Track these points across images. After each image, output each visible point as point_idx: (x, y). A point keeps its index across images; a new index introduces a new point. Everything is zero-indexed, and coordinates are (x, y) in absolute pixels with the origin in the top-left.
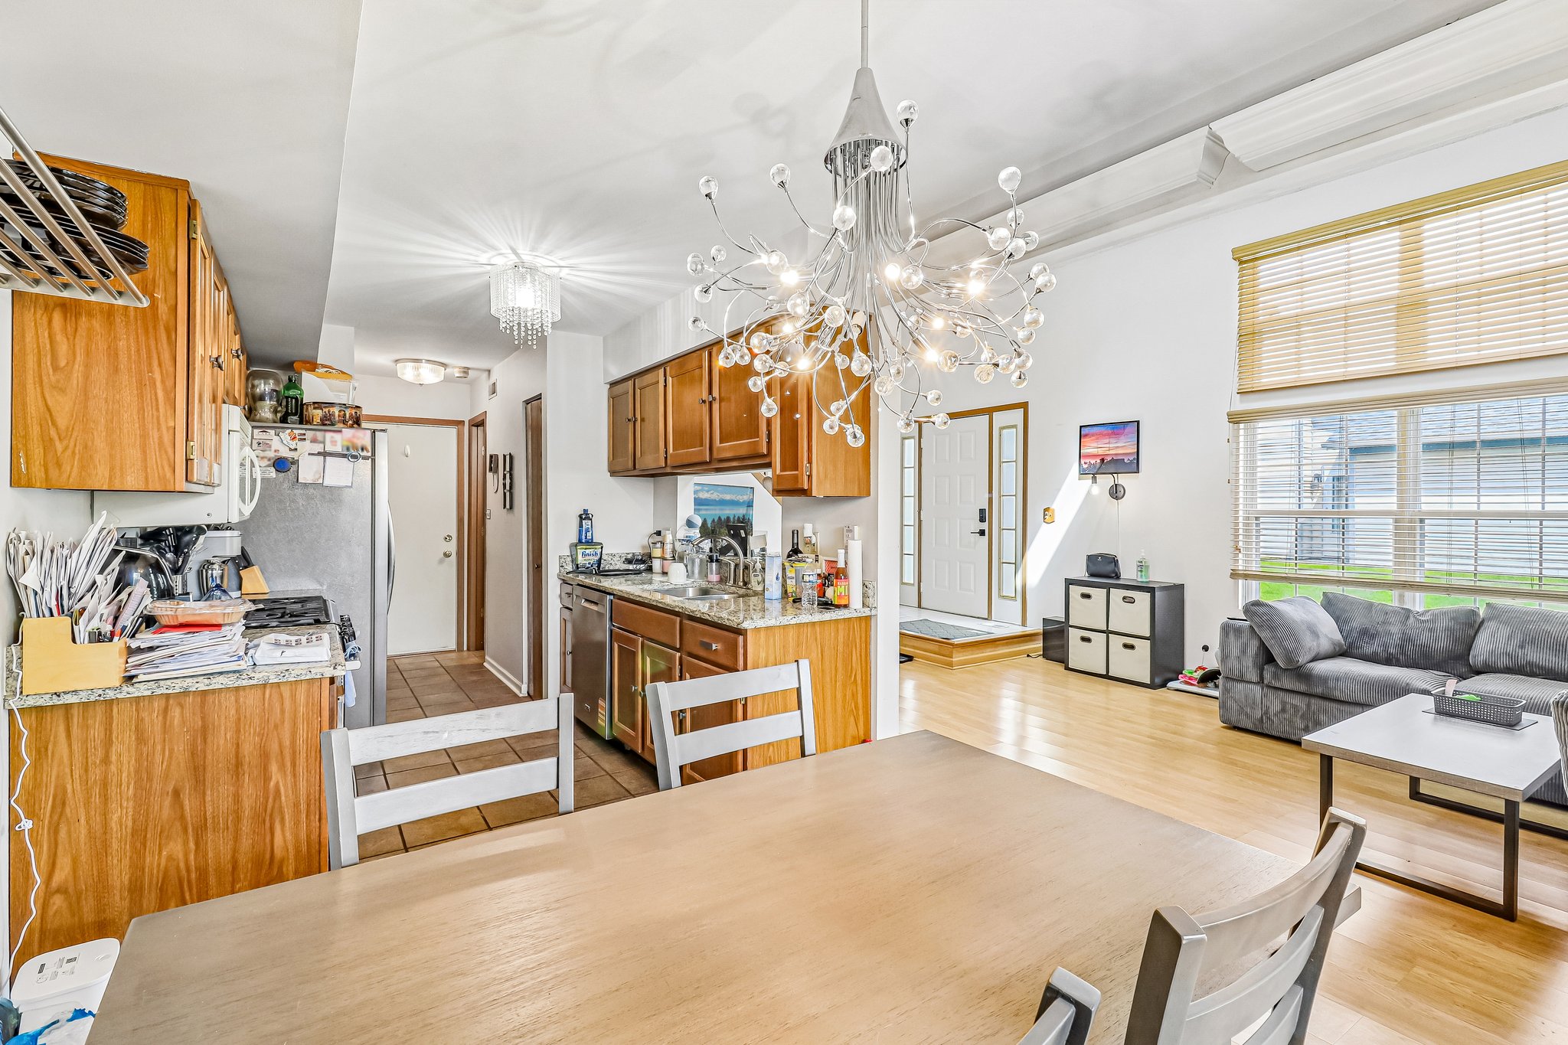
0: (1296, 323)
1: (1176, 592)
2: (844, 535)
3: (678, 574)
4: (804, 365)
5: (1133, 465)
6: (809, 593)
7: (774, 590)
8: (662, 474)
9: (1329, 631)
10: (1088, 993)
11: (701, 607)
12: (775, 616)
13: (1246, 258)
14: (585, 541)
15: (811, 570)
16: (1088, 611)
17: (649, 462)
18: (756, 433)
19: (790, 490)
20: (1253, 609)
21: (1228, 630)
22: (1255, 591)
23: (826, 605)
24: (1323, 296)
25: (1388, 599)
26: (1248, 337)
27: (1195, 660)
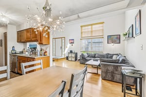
0: (85, 32)
1: (77, 53)
2: (47, 48)
3: (27, 53)
4: (41, 29)
5: (73, 43)
6: (43, 54)
7: (39, 54)
8: (25, 42)
9: (87, 56)
10: (66, 81)
11: (30, 56)
12: (39, 57)
13: (81, 27)
14: (13, 50)
15: (43, 52)
16: (70, 55)
17: (23, 41)
18: (36, 37)
19: (41, 44)
20: (82, 54)
21: (80, 56)
22: (82, 53)
23: (45, 55)
24: (86, 30)
25: (90, 53)
26: (82, 33)
27: (78, 59)
